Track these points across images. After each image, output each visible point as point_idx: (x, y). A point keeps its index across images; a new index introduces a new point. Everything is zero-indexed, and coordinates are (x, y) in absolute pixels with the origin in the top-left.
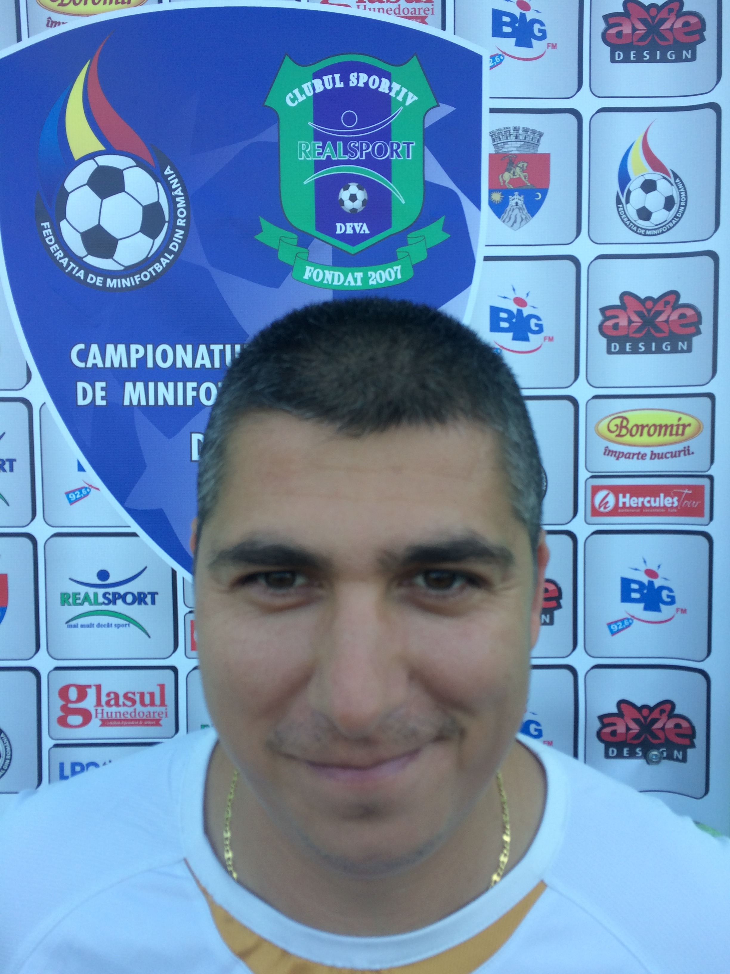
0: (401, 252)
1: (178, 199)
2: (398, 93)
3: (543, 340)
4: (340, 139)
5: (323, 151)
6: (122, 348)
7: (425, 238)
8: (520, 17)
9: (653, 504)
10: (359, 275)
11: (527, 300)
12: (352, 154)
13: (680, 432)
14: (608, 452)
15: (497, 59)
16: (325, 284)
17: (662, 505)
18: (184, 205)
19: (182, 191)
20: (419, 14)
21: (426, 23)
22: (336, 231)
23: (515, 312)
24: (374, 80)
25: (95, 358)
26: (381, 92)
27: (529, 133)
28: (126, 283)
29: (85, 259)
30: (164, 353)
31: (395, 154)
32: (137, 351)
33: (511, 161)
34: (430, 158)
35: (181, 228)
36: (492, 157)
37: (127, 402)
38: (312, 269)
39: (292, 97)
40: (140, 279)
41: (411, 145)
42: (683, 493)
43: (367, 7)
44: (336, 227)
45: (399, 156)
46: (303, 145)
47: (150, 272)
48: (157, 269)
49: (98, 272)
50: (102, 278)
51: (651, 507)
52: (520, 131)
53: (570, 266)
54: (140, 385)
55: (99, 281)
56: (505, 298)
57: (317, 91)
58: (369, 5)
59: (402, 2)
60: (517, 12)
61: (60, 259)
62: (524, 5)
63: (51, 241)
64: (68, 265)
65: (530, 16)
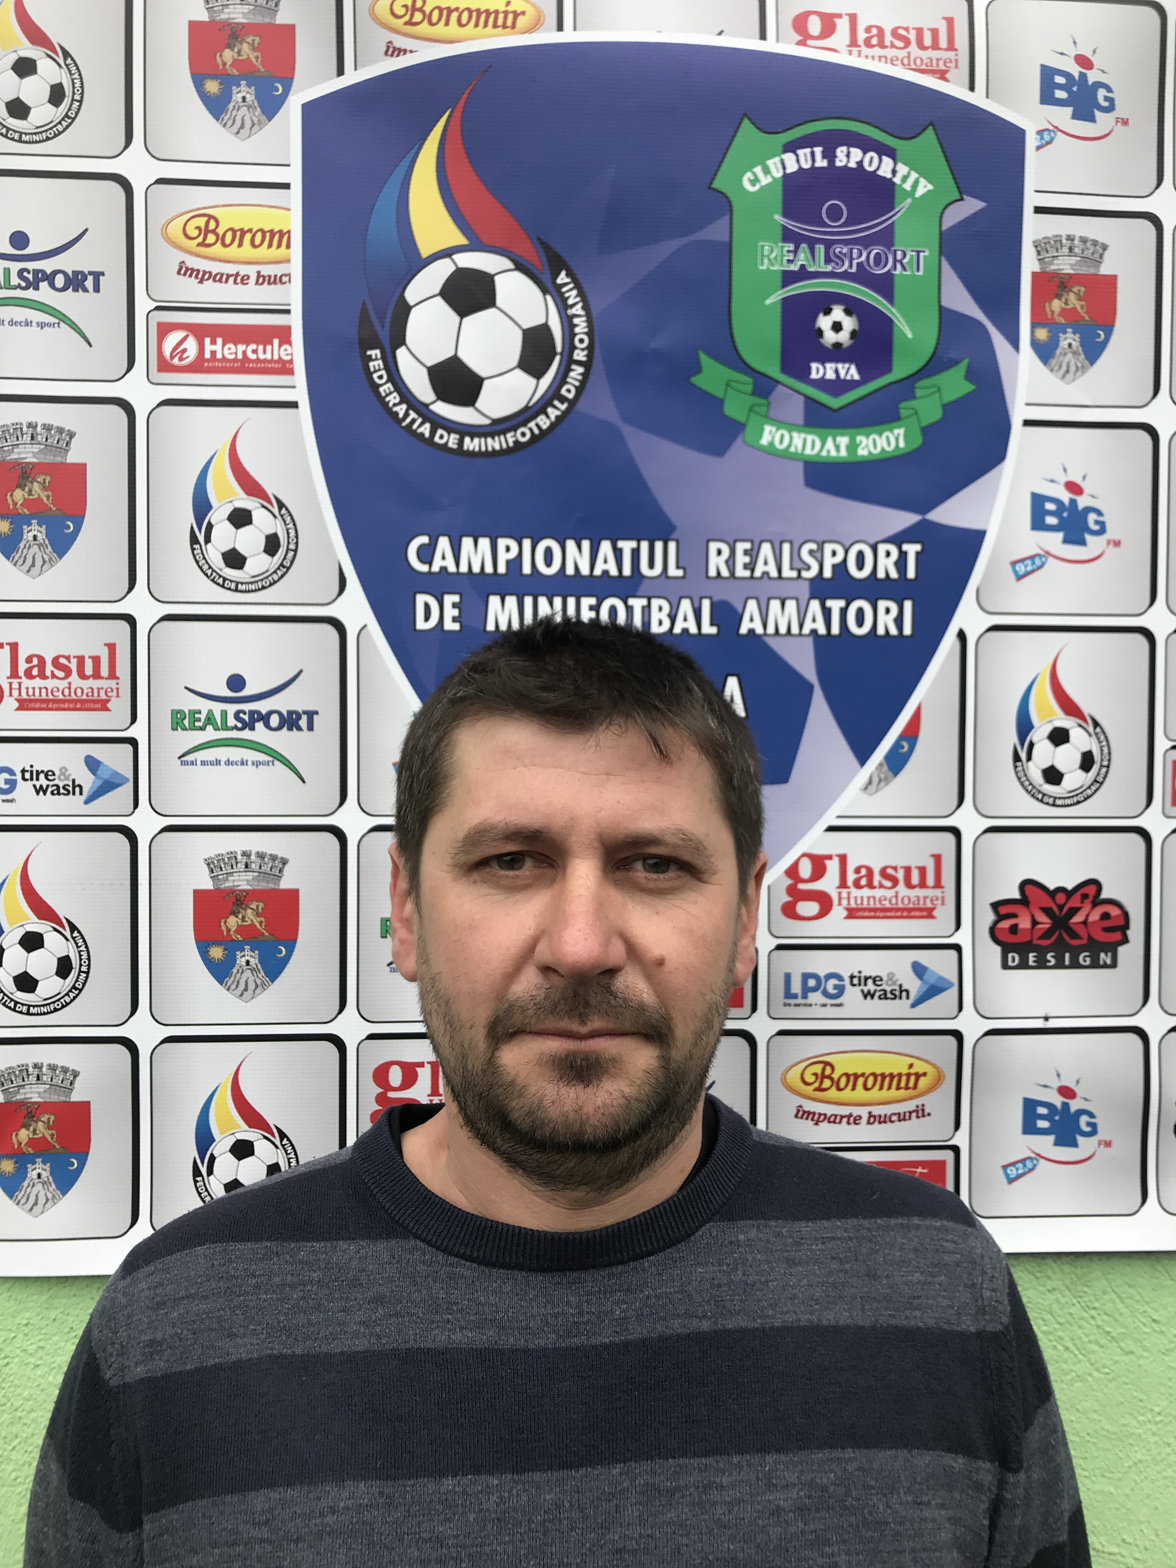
0: (905, 408)
1: (576, 321)
2: (905, 178)
3: (1105, 543)
4: (820, 241)
5: (795, 256)
6: (484, 543)
7: (939, 390)
8: (1079, 77)
10: (844, 441)
11: (1084, 485)
12: (837, 264)
15: (1047, 137)
16: (791, 453)
18: (586, 330)
19: (583, 308)
20: (938, 65)
21: (947, 80)
22: (810, 373)
23: (1066, 501)
24: (872, 158)
25: (443, 558)
26: (879, 176)
27: (1088, 244)
28: (494, 444)
29: (432, 407)
30: (548, 552)
31: (899, 266)
32: (508, 549)
33: (1062, 283)
34: (949, 274)
35: (579, 363)
36: (1034, 275)
37: (491, 627)
38: (774, 429)
39: (752, 178)
40: (514, 439)
41: (922, 254)
43: (863, 54)
44: (810, 368)
45: (904, 268)
46: (767, 247)
47: (531, 430)
48: (541, 423)
49: (451, 427)
50: (457, 436)
52: (1076, 242)
53: (1145, 438)
54: (511, 601)
55: (452, 441)
56: (1052, 481)
57: (788, 171)
58: (865, 50)
59: (913, 48)
60: (1075, 70)
61: (395, 405)
62: (1084, 62)
63: (381, 377)
64: (406, 415)
65: (1093, 77)
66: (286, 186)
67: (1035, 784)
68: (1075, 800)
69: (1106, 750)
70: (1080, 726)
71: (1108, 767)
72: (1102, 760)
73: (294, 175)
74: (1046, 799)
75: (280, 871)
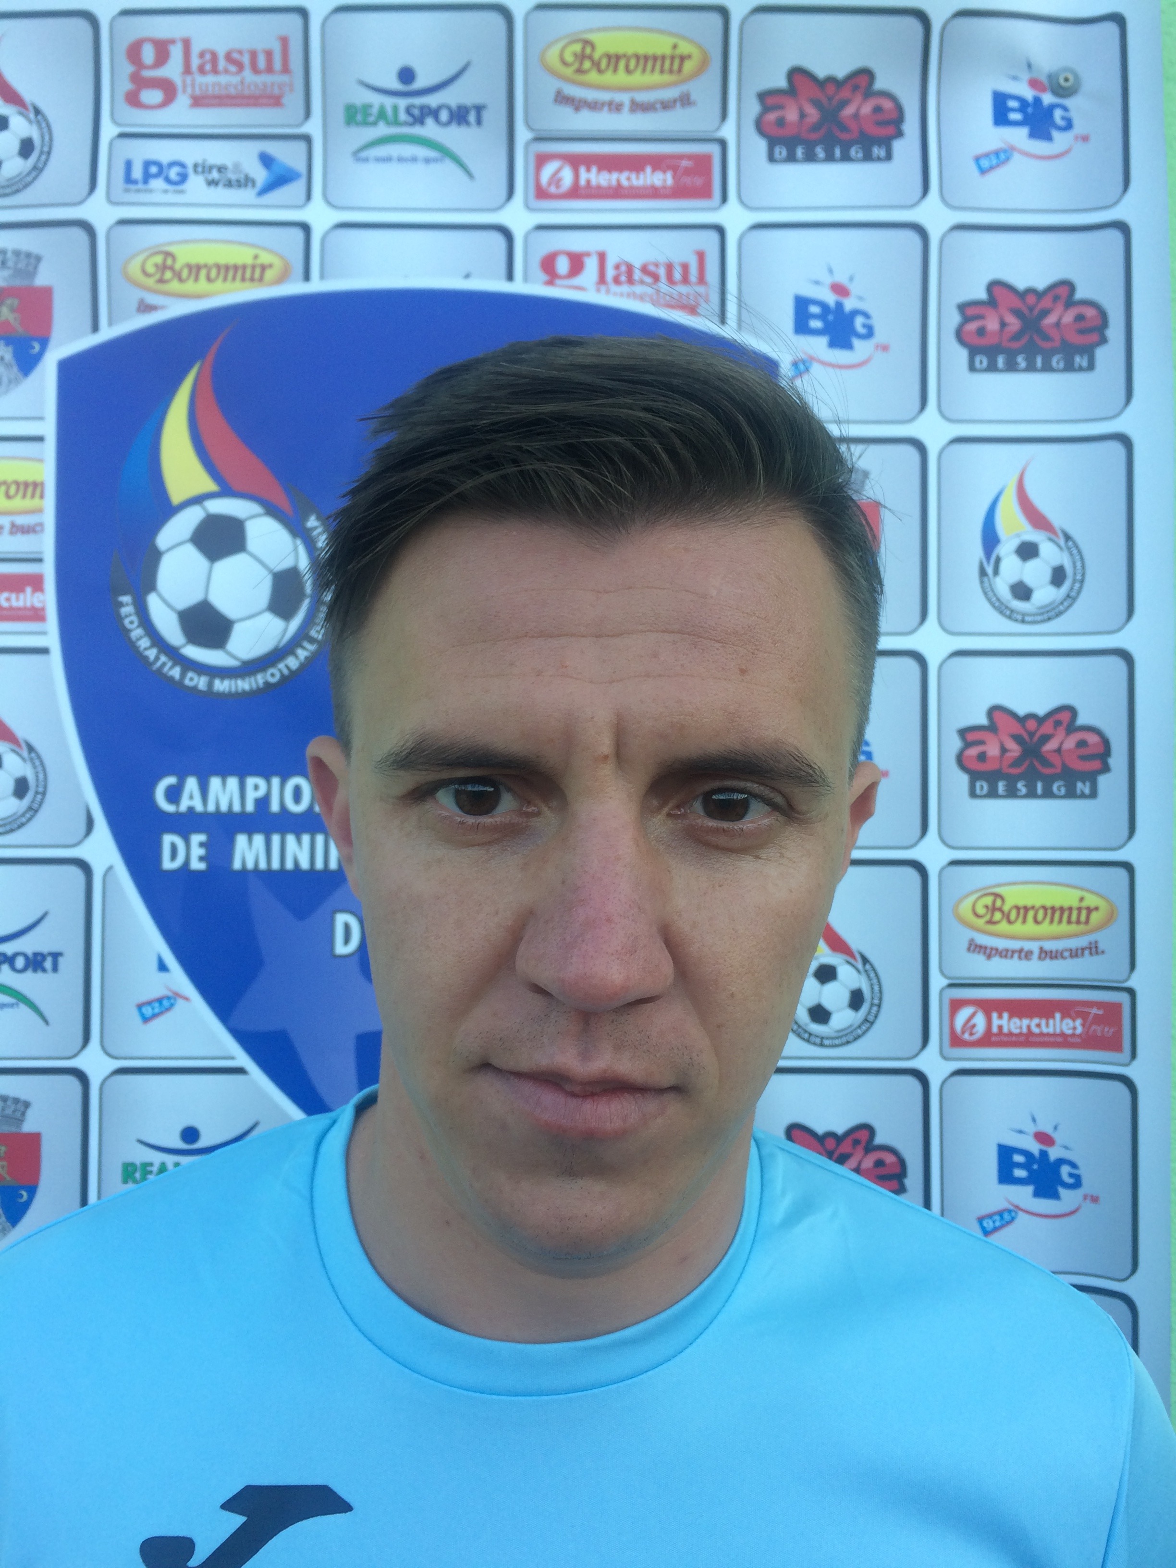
6: (233, 782)
8: (835, 306)
9: (1045, 1030)
13: (1083, 918)
14: (974, 947)
17: (1058, 1031)
20: (687, 300)
21: (696, 315)
25: (191, 797)
29: (183, 651)
30: (297, 790)
32: (256, 787)
37: (237, 865)
40: (263, 680)
42: (1090, 1013)
43: (612, 291)
47: (280, 671)
48: (290, 664)
49: (202, 669)
50: (207, 678)
51: (1042, 1034)
53: (912, 665)
54: (259, 839)
55: (202, 683)
58: (614, 288)
59: (663, 286)
60: (830, 299)
61: (146, 649)
62: (840, 290)
63: (132, 622)
64: (157, 658)
65: (849, 304)
66: (40, 439)
67: (801, 1023)
68: (844, 1040)
69: (876, 988)
70: (848, 962)
71: (879, 1006)
72: (873, 998)
73: (49, 428)
74: (813, 1039)
75: (23, 1114)
